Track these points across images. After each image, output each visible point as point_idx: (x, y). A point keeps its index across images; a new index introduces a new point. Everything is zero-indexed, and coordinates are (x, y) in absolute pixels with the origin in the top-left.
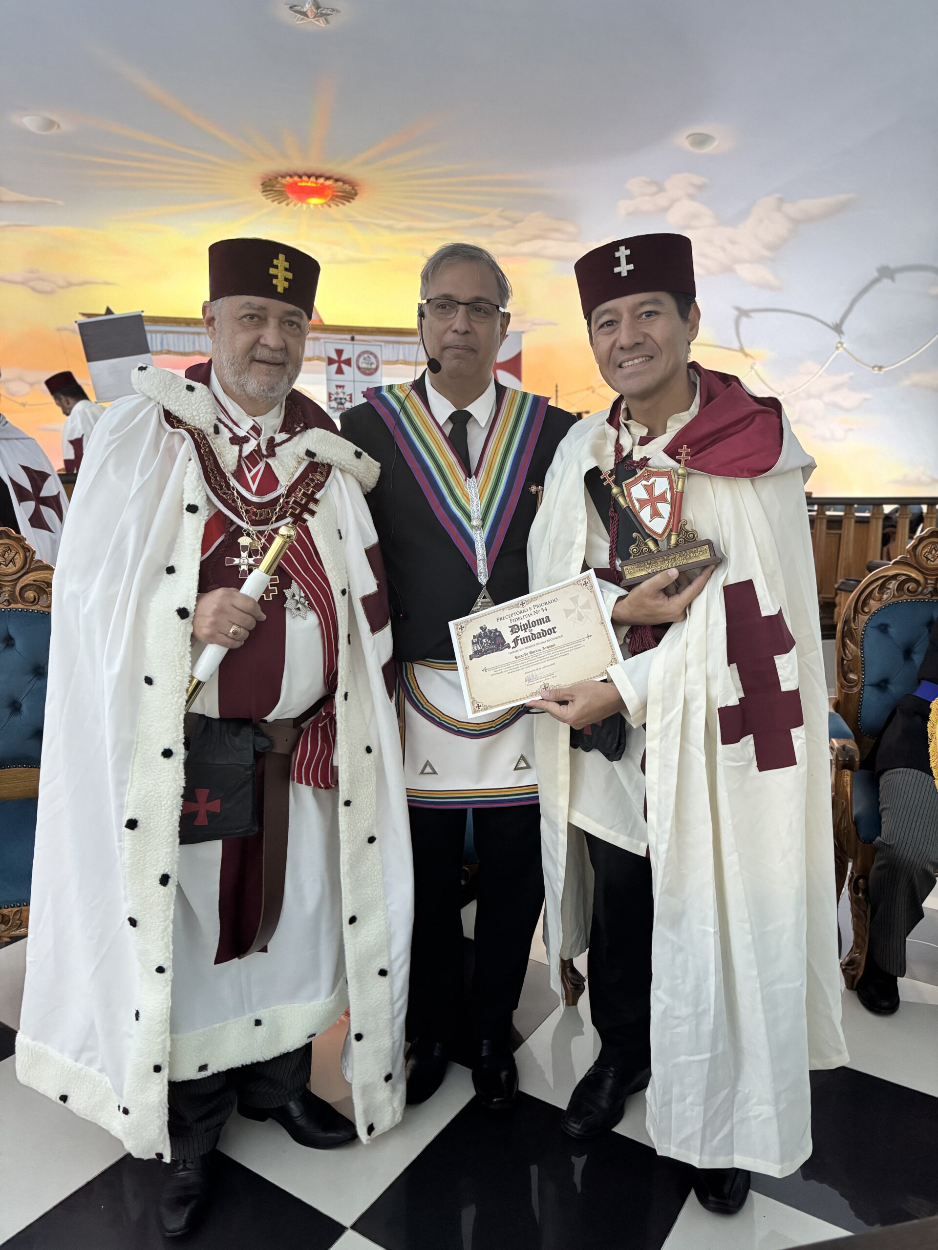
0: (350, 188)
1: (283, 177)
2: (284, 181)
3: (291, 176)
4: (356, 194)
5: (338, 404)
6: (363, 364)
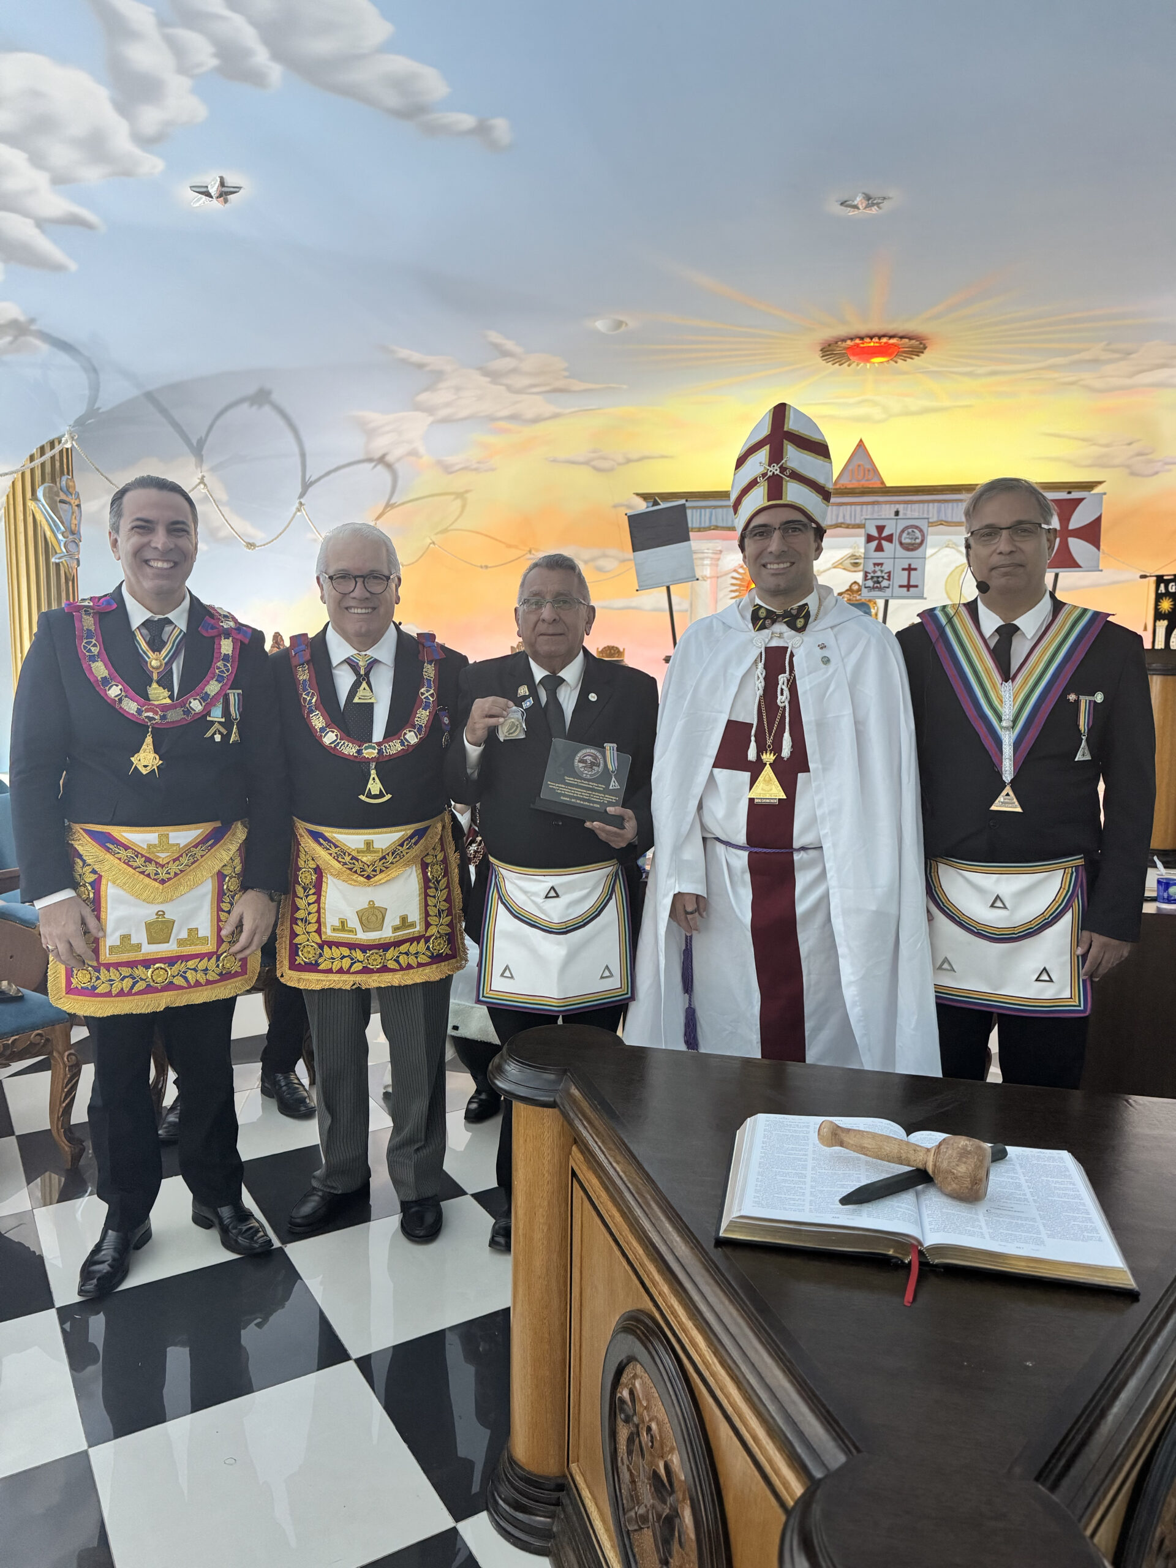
0: (918, 343)
1: (844, 340)
2: (844, 345)
3: (852, 339)
4: (925, 348)
5: (875, 582)
6: (906, 540)
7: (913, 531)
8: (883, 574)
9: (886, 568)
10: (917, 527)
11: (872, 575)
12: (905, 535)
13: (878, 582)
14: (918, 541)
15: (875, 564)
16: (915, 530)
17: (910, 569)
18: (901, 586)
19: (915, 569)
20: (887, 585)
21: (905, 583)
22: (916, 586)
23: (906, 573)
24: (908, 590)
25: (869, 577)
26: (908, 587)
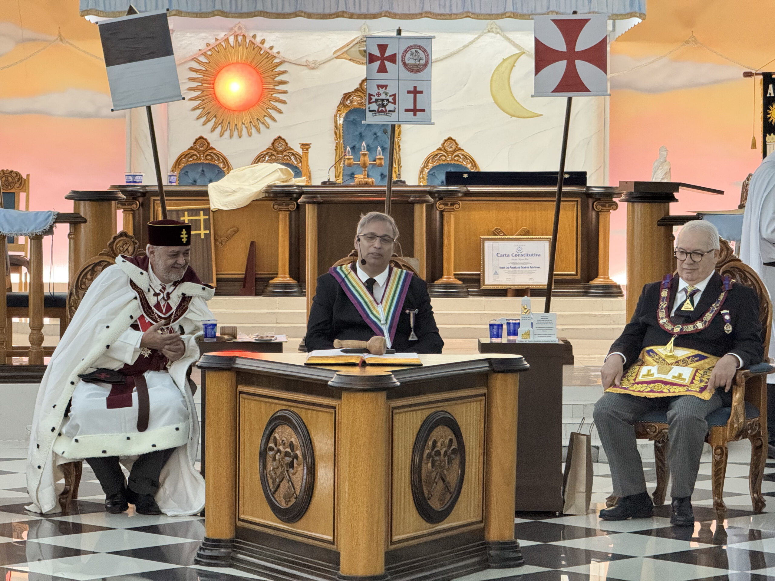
5: (379, 106)
6: (410, 61)
7: (416, 51)
8: (388, 97)
9: (391, 90)
10: (420, 47)
11: (376, 97)
12: (408, 55)
13: (384, 106)
14: (423, 62)
15: (379, 86)
16: (419, 51)
17: (415, 92)
18: (407, 110)
19: (421, 92)
20: (392, 109)
21: (412, 107)
22: (423, 110)
23: (412, 95)
24: (415, 115)
25: (373, 100)
26: (415, 111)
